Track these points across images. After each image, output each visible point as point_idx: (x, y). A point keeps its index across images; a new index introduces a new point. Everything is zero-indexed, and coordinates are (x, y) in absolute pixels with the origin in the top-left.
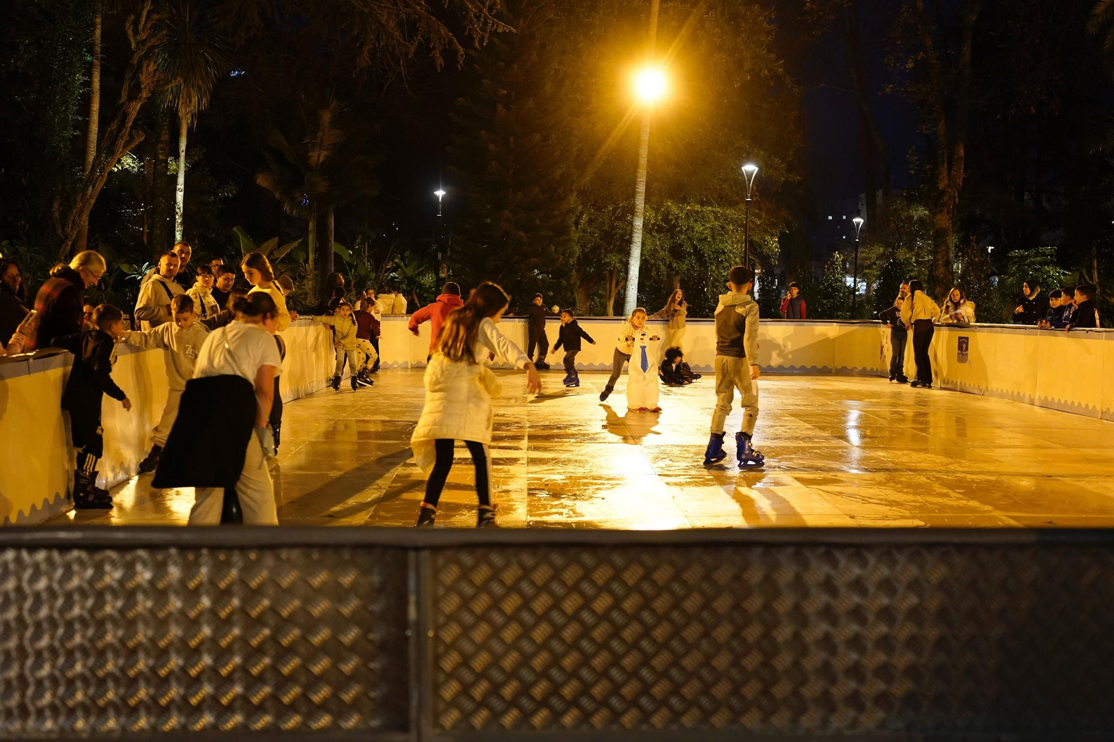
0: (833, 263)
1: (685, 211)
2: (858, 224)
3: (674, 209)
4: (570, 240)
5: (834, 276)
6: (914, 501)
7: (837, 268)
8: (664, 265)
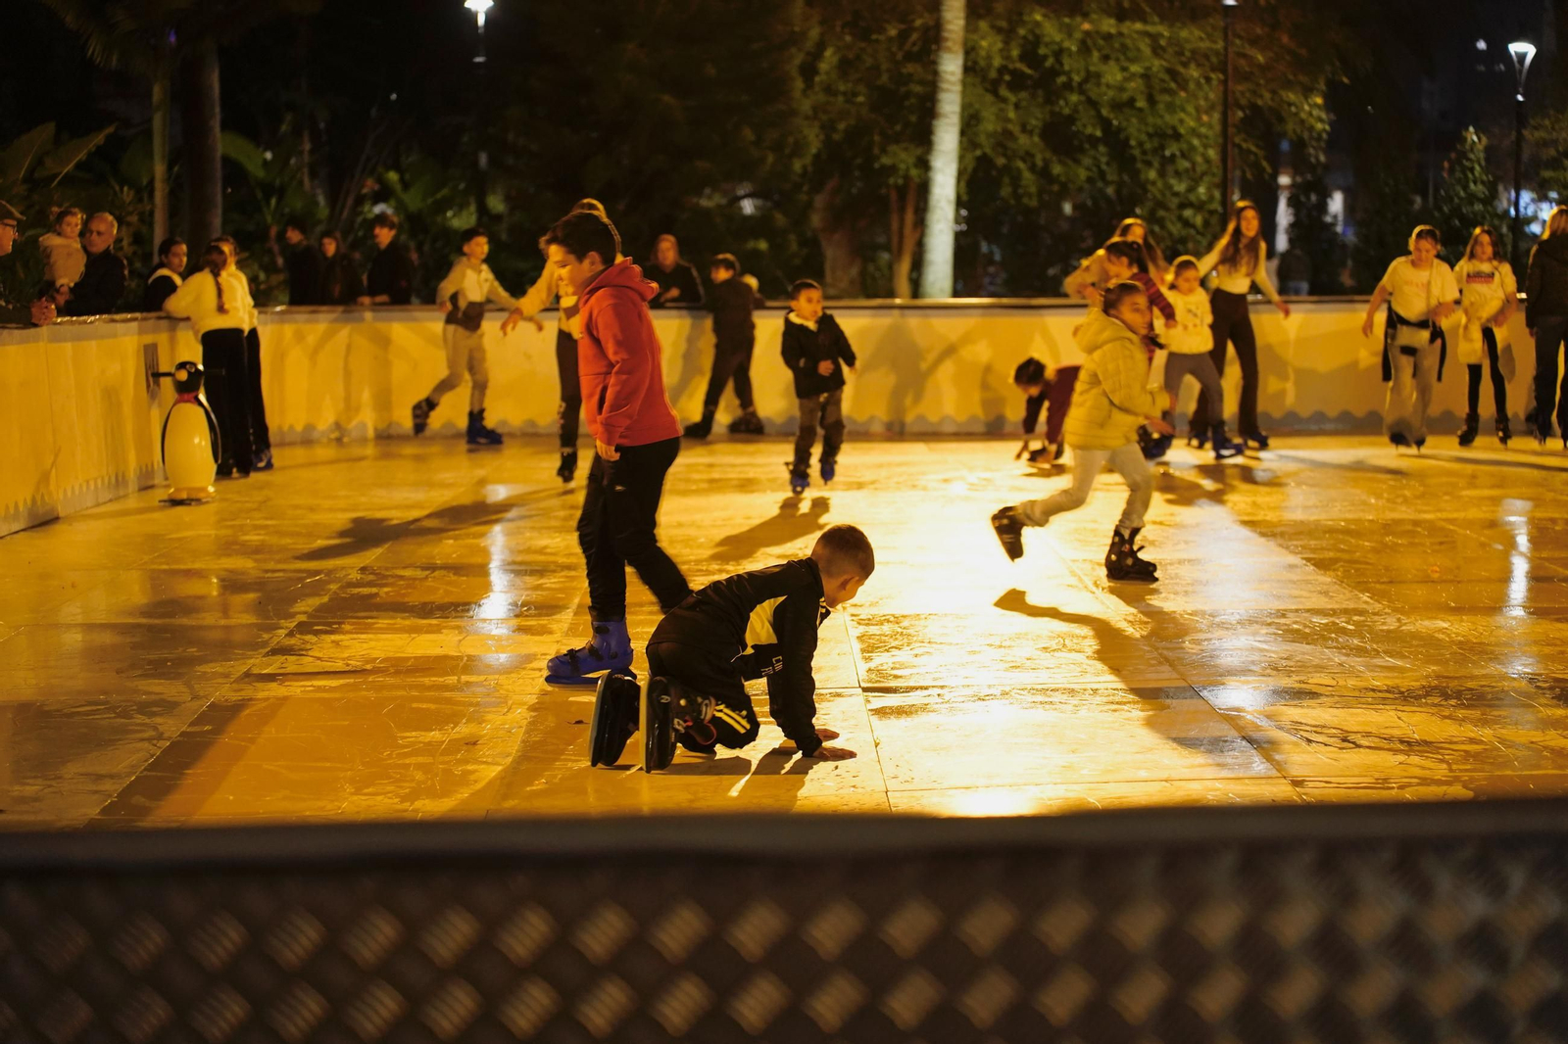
0: (1463, 155)
1: (1078, 35)
2: (1522, 57)
3: (1051, 31)
4: (793, 113)
5: (1465, 188)
6: (1472, 741)
7: (1472, 170)
8: (1033, 168)
